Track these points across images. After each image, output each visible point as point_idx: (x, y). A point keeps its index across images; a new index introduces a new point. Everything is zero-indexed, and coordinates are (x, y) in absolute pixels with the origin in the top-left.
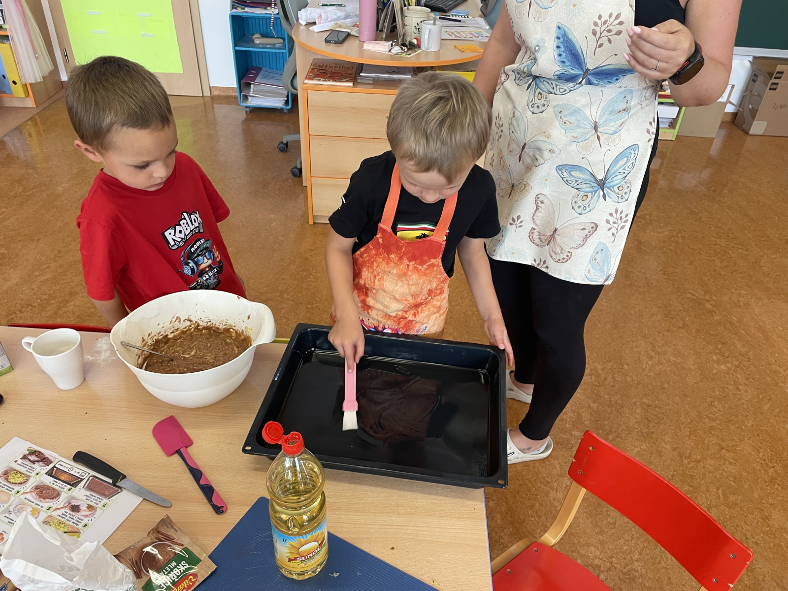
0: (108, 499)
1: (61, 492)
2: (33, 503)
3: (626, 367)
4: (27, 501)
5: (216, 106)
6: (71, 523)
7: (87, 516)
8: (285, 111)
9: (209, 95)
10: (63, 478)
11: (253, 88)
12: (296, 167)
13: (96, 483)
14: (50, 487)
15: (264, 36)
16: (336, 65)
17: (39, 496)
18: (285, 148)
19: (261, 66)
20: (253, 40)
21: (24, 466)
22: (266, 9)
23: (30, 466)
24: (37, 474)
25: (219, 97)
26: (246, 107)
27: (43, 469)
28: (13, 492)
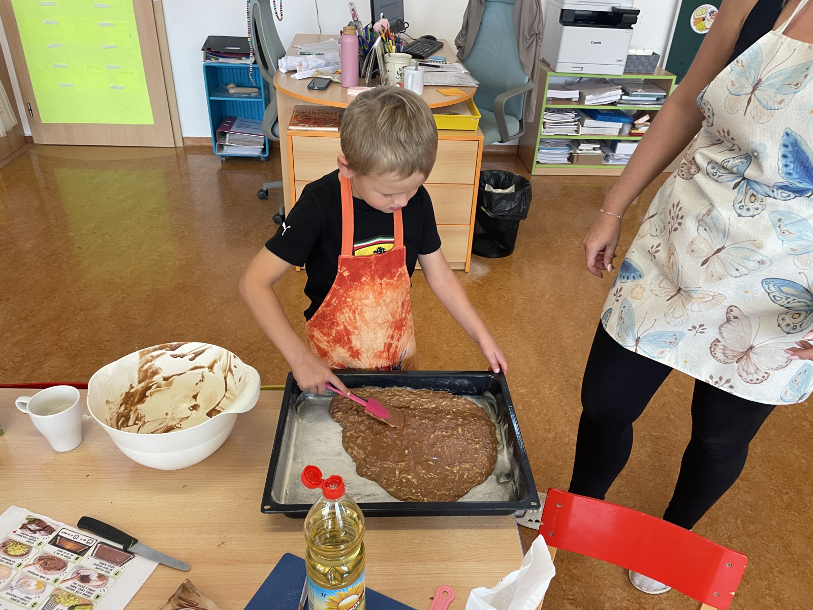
0: (120, 566)
1: (68, 562)
2: (38, 575)
4: (31, 574)
5: (188, 156)
6: (81, 595)
7: (98, 586)
8: (262, 159)
9: (182, 145)
10: (68, 547)
11: (229, 138)
12: (278, 214)
13: (105, 550)
14: (55, 557)
15: (238, 86)
16: (318, 112)
17: (44, 568)
18: (265, 195)
19: (236, 116)
20: (228, 90)
21: (24, 537)
22: (241, 59)
23: (30, 536)
24: (40, 544)
25: (192, 147)
26: (222, 156)
27: (45, 539)
28: (15, 565)
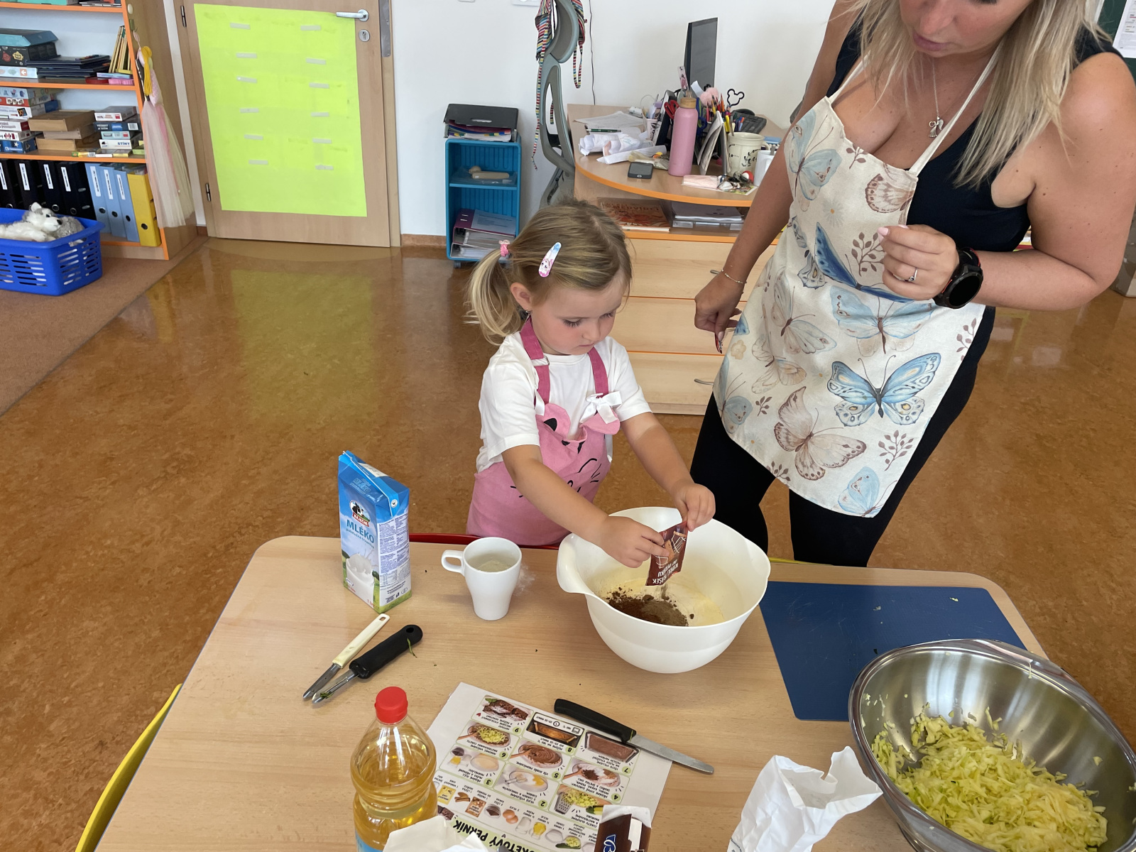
0: (627, 762)
1: (560, 754)
2: (531, 768)
3: (1085, 603)
4: (522, 766)
5: (406, 260)
6: (594, 794)
7: (610, 785)
9: (399, 245)
10: (552, 735)
11: (469, 237)
13: (599, 741)
14: (542, 747)
15: (484, 169)
16: (634, 207)
17: (534, 759)
20: (471, 175)
21: (493, 721)
22: (493, 135)
23: (501, 721)
25: (411, 248)
27: (520, 724)
28: (498, 755)
